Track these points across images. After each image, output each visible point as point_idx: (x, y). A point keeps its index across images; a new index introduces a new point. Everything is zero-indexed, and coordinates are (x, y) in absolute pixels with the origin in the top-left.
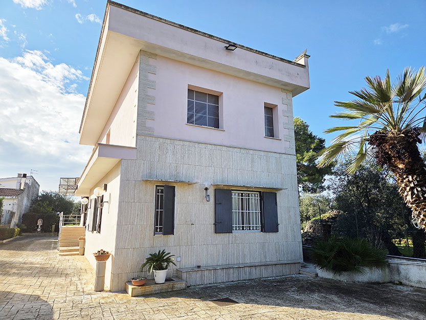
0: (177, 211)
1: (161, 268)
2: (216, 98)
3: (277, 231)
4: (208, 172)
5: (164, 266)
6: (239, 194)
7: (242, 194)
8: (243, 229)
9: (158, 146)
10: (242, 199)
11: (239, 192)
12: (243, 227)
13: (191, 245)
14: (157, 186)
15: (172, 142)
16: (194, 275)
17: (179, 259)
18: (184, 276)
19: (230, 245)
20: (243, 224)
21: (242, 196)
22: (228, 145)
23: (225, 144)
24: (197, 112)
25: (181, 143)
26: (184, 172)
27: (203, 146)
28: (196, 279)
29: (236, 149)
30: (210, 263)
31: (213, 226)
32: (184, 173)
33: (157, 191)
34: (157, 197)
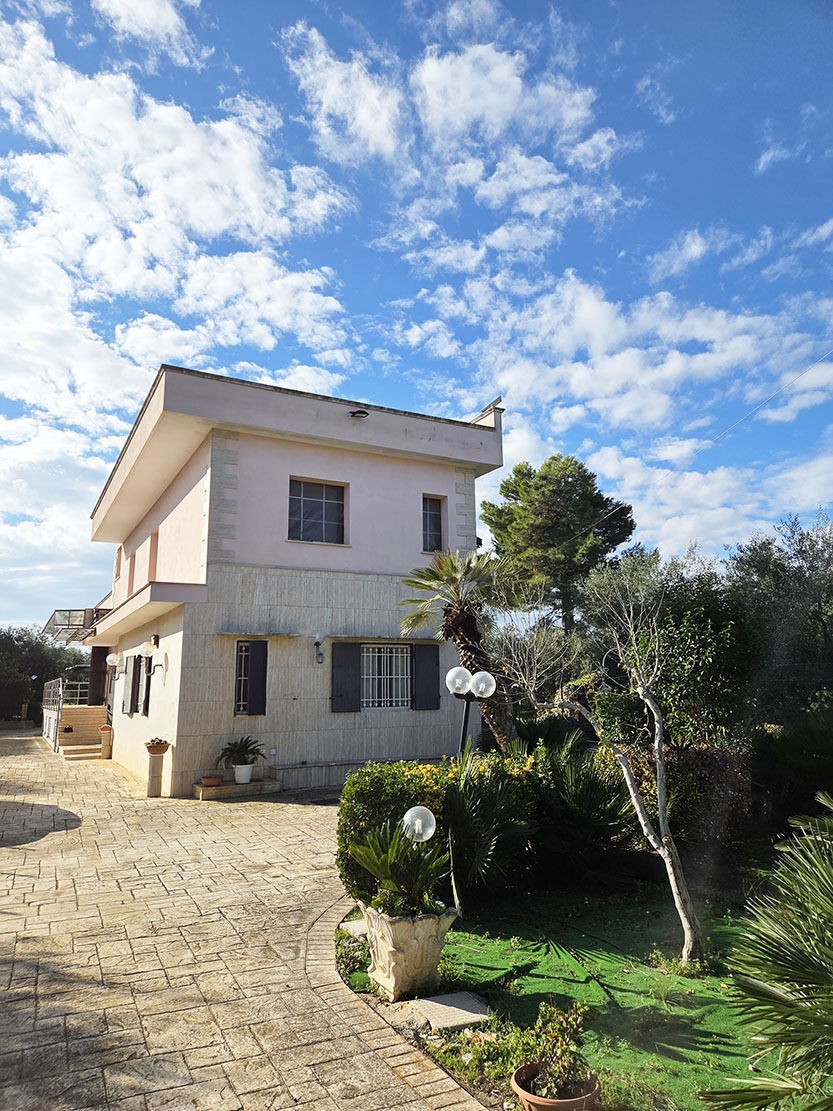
0: (270, 679)
1: (244, 762)
2: (339, 491)
3: (437, 707)
4: (322, 617)
5: (249, 760)
6: (373, 649)
7: (380, 649)
8: (380, 706)
9: (240, 581)
10: (380, 657)
11: (373, 646)
12: (380, 702)
13: (293, 731)
14: (238, 642)
15: (263, 572)
16: (295, 773)
17: (273, 752)
18: (280, 774)
19: (357, 731)
20: (379, 697)
21: (380, 652)
22: (358, 570)
23: (352, 568)
24: (306, 516)
25: (278, 572)
26: (282, 617)
27: (314, 575)
28: (298, 779)
29: (370, 576)
30: (323, 757)
31: (329, 701)
32: (282, 620)
33: (240, 650)
34: (239, 658)
